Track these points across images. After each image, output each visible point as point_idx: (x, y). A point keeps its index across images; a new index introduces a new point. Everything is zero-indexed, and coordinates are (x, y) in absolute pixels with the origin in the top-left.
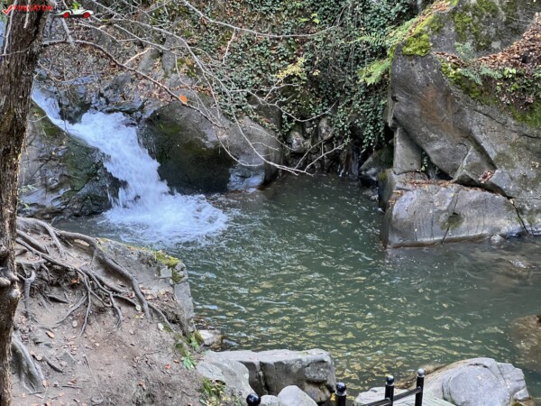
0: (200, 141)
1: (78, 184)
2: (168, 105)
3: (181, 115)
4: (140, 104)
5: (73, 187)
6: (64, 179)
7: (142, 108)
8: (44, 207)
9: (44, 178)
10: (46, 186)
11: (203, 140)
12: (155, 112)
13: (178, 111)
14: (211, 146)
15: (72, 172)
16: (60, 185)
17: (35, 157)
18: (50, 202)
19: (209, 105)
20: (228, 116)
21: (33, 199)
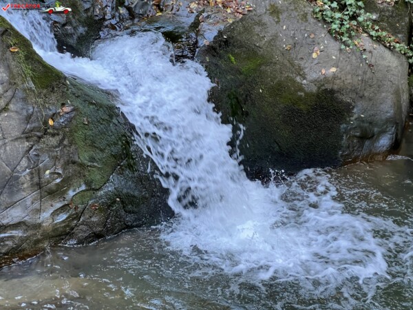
0: (294, 82)
1: (96, 176)
2: (242, 20)
3: (262, 37)
4: (192, 20)
5: (88, 184)
6: (71, 168)
7: (195, 25)
8: (39, 226)
9: (36, 172)
10: (39, 185)
11: (298, 79)
12: (220, 33)
13: (257, 29)
14: (314, 89)
15: (86, 155)
16: (67, 182)
17: (16, 133)
18: (49, 216)
19: (305, 16)
20: (336, 36)
21: (15, 215)
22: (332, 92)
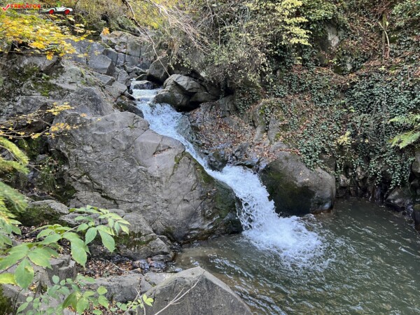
0: (293, 182)
1: (223, 213)
2: (275, 161)
3: (282, 167)
4: (257, 161)
5: (220, 216)
6: (215, 210)
7: (258, 162)
8: (204, 229)
9: (204, 211)
10: (204, 215)
11: (295, 182)
12: (267, 165)
13: (280, 164)
14: (301, 186)
15: (220, 206)
16: (213, 215)
17: (198, 197)
18: (207, 226)
19: (297, 160)
20: (309, 167)
21: (196, 225)
22: (307, 187)
